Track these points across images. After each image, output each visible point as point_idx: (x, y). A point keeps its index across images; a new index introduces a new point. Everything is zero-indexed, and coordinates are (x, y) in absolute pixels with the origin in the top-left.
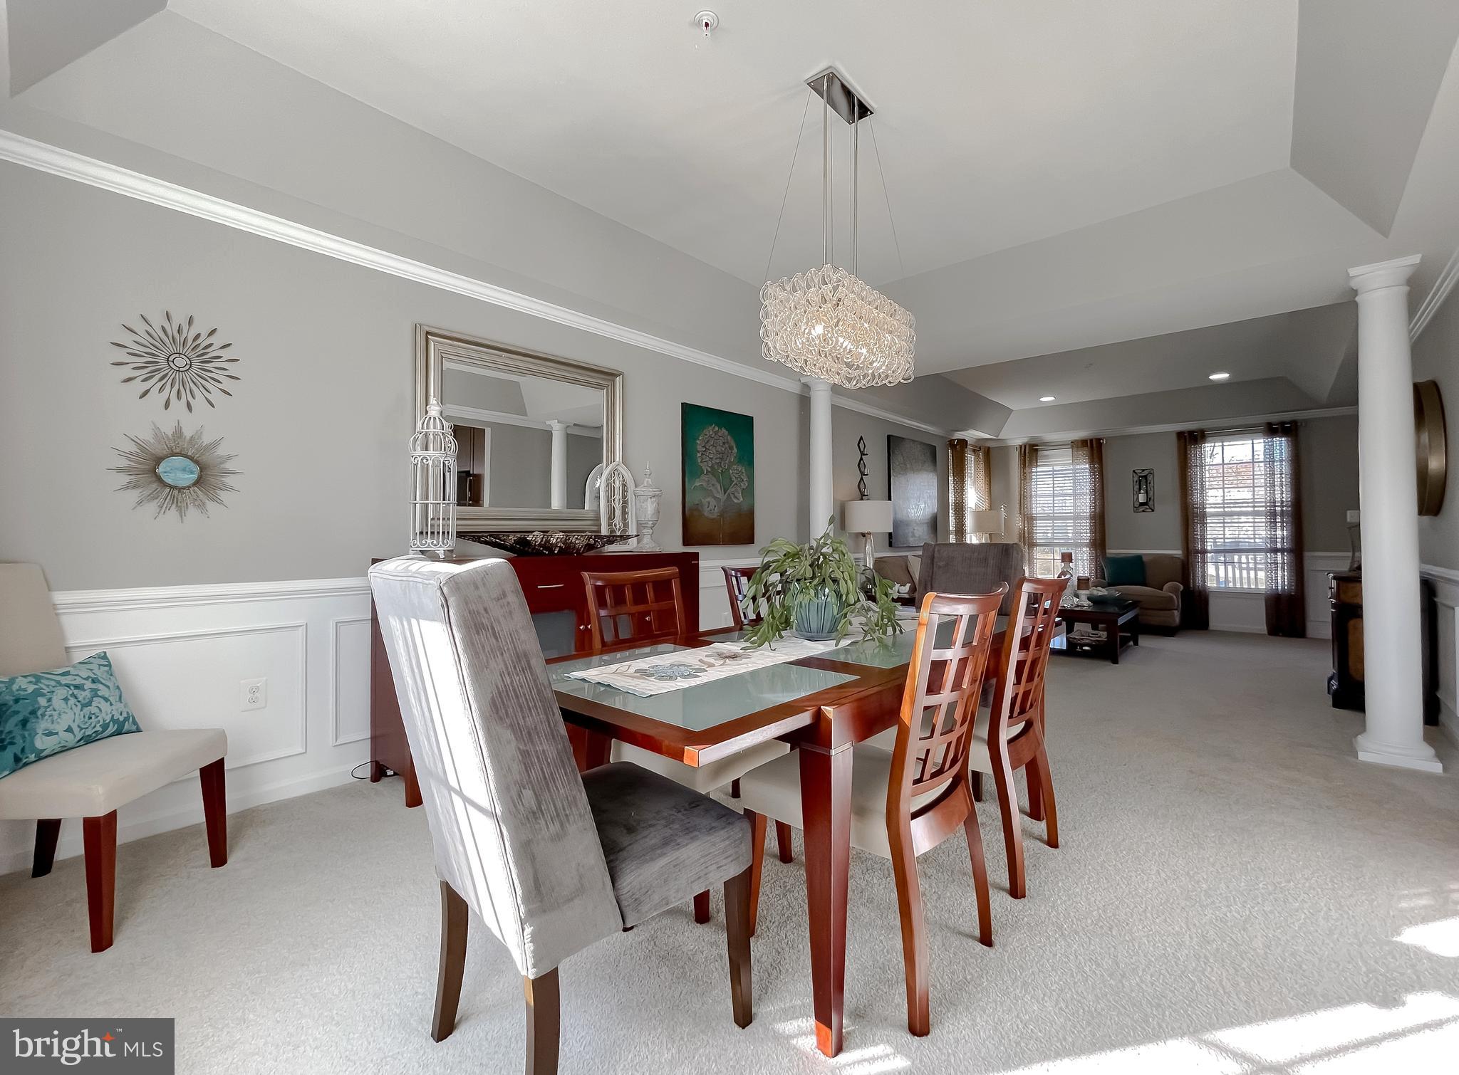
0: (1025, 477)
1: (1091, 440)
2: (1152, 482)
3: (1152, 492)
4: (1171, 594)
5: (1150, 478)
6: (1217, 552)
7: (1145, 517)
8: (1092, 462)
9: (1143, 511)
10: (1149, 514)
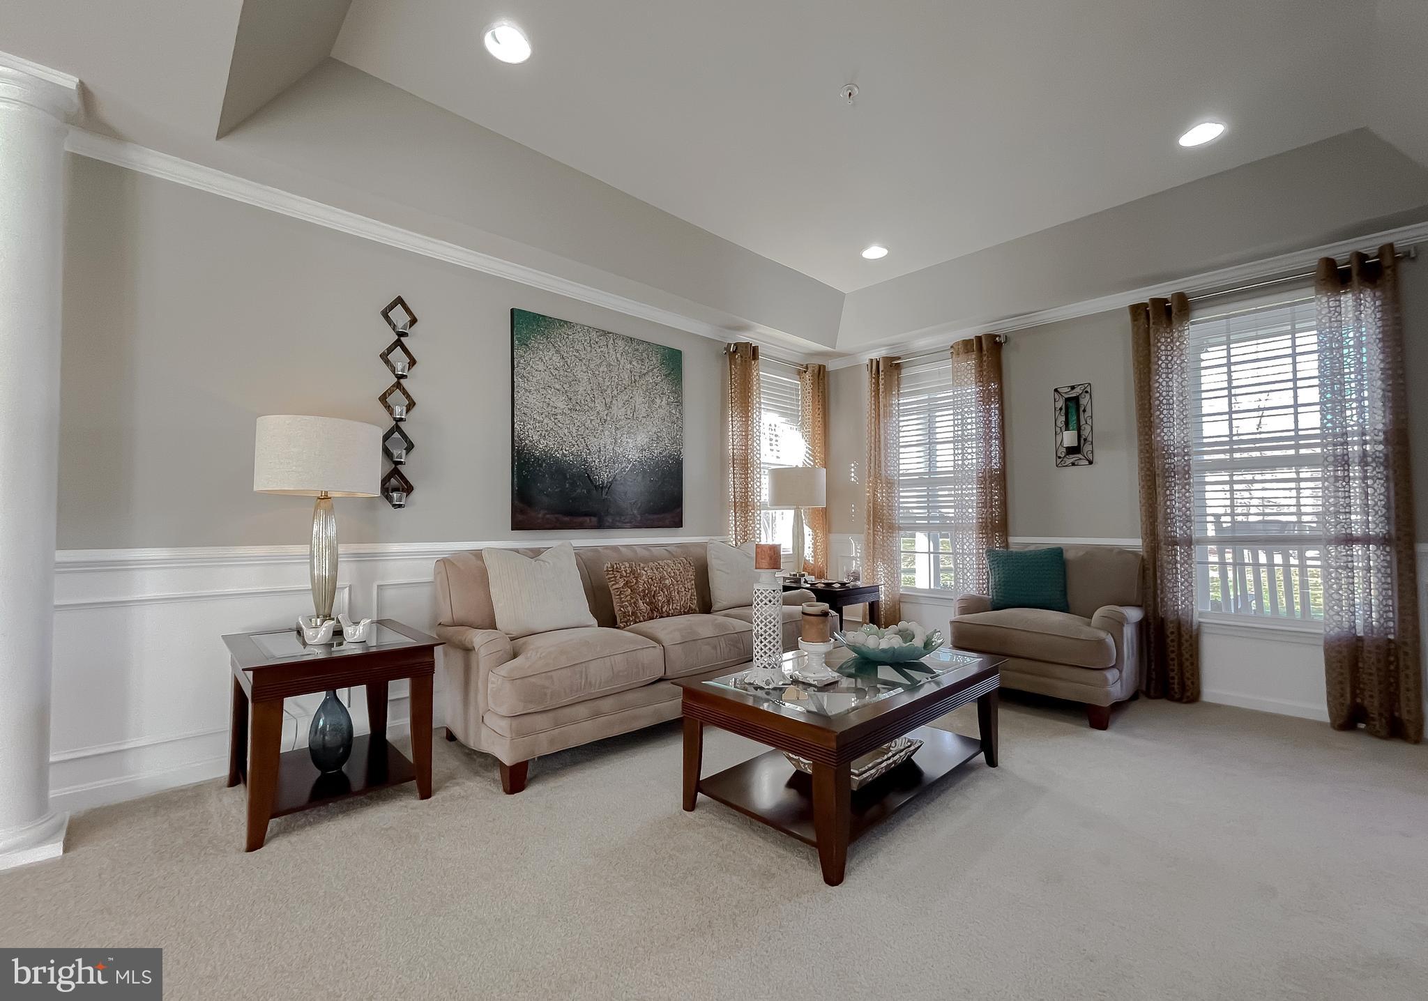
0: (880, 413)
1: (979, 339)
2: (1088, 409)
3: (1088, 428)
4: (1103, 635)
5: (1084, 401)
6: (1223, 541)
7: (1076, 475)
8: (982, 378)
9: (1073, 464)
10: (1082, 471)
